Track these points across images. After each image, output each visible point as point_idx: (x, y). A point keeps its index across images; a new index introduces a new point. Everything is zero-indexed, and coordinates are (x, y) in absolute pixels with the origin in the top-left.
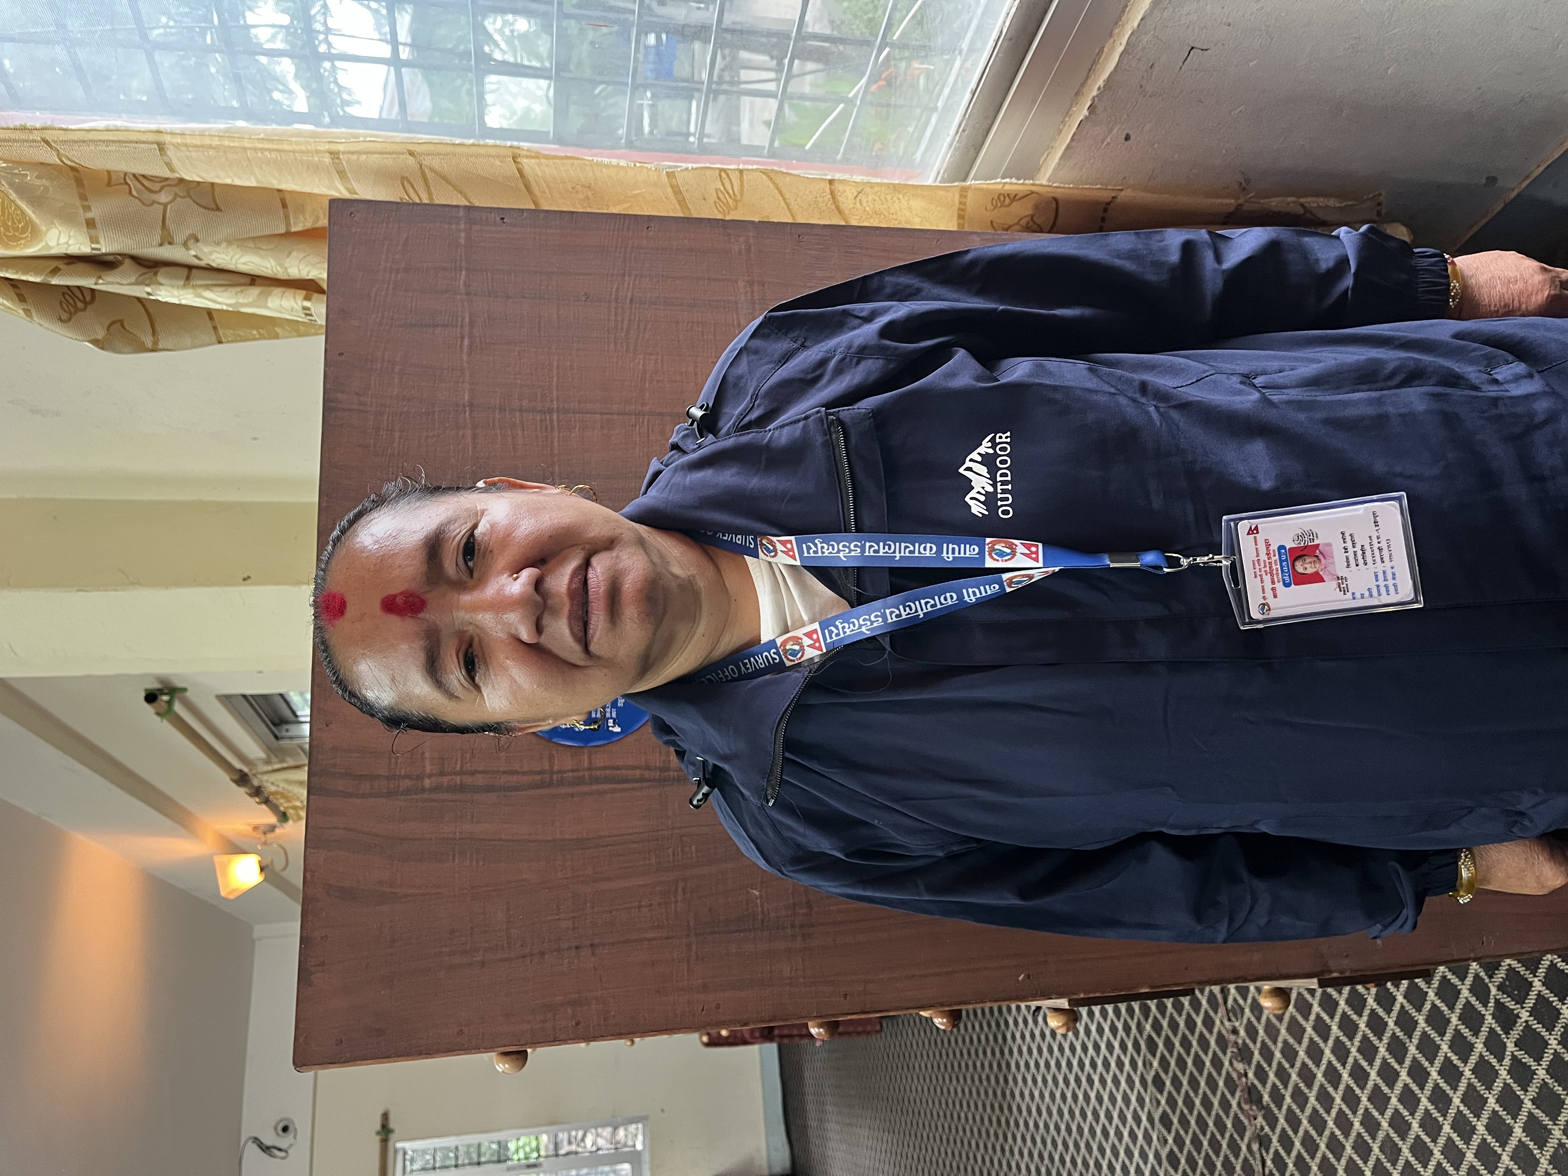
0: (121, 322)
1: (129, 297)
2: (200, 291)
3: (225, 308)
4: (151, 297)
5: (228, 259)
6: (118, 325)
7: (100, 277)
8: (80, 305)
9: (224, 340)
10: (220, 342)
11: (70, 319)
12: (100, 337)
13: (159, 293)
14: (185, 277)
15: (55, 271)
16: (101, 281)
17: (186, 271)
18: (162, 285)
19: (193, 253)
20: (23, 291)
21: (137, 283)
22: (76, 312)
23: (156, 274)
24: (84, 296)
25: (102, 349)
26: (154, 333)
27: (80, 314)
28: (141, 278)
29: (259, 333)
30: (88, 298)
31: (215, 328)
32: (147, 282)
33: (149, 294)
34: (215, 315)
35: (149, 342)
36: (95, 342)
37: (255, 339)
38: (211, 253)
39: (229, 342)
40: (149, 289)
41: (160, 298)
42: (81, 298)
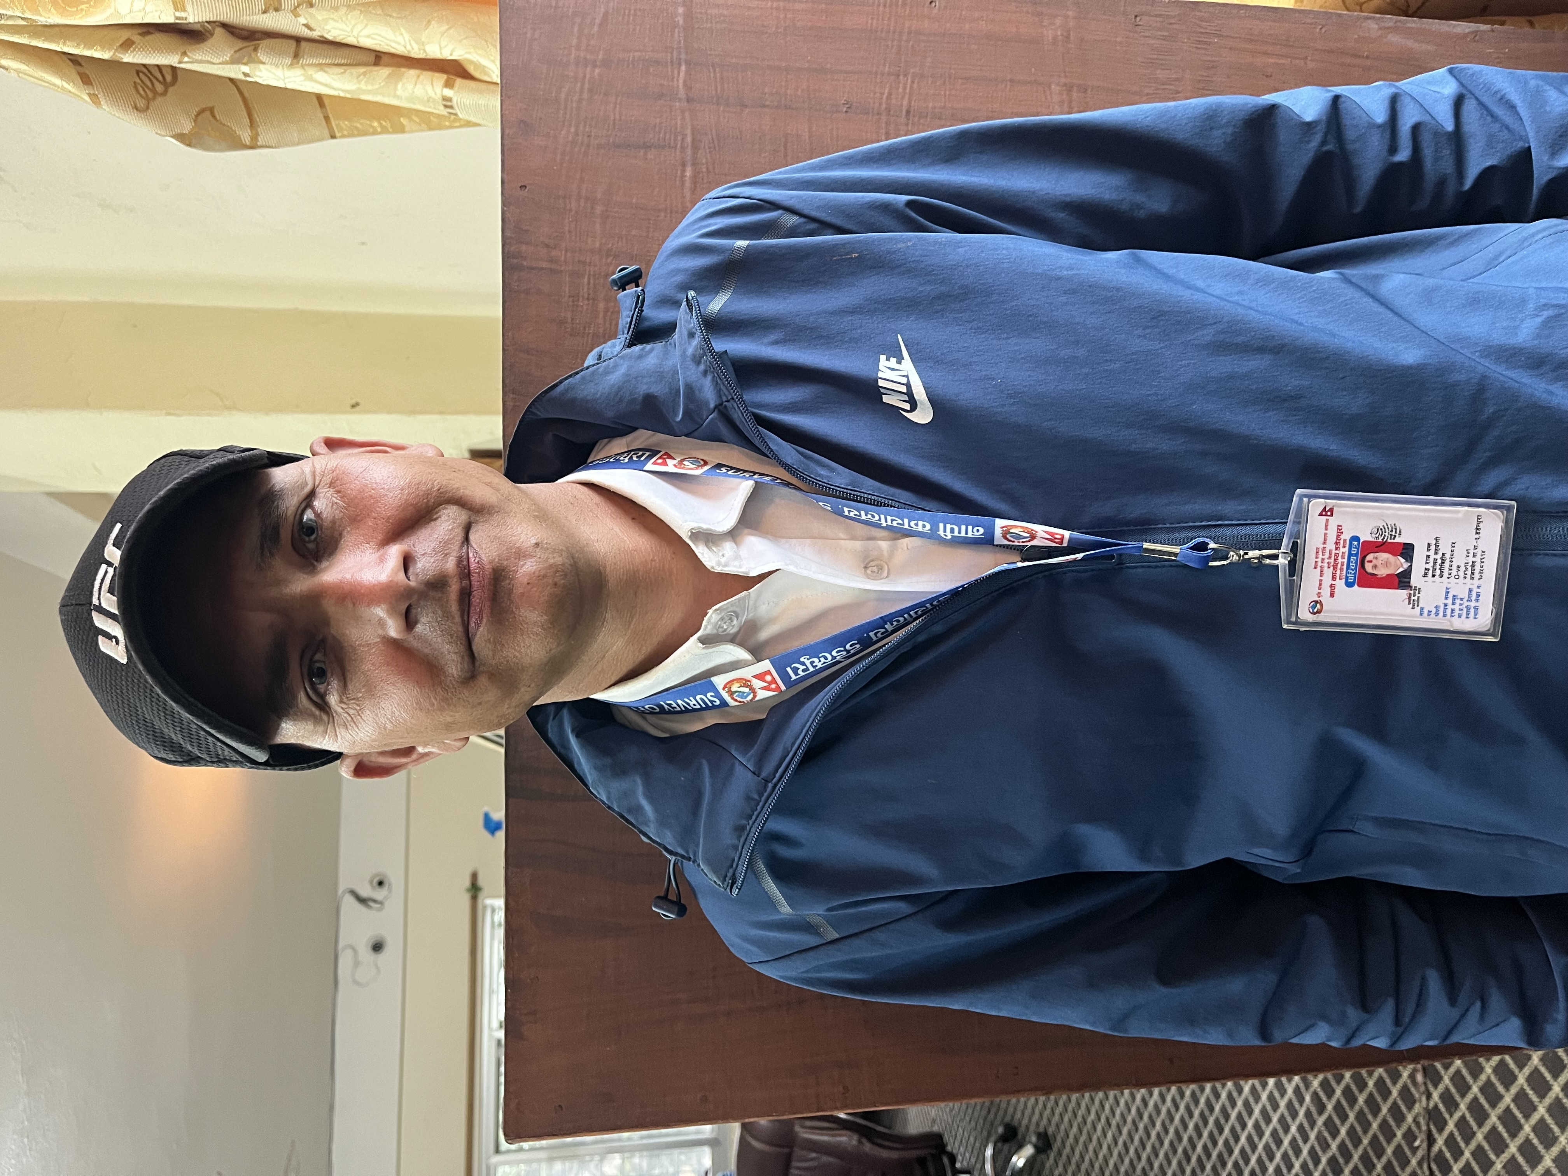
0: (211, 110)
1: (220, 77)
2: (311, 71)
3: (342, 94)
4: (249, 79)
5: (349, 29)
6: (208, 113)
7: (184, 54)
8: (159, 88)
9: (338, 134)
10: (333, 137)
11: (148, 108)
12: (186, 131)
13: (258, 73)
14: (292, 55)
15: (127, 45)
16: (186, 59)
17: (293, 43)
18: (264, 63)
19: (302, 20)
20: (87, 69)
21: (234, 61)
22: (154, 98)
23: (256, 49)
24: (163, 76)
25: (189, 145)
26: (252, 125)
27: (160, 99)
28: (237, 55)
29: (381, 125)
30: (169, 78)
31: (327, 118)
32: (245, 60)
33: (246, 75)
34: (326, 102)
35: (245, 136)
36: (181, 137)
37: (375, 133)
38: (326, 21)
39: (343, 136)
40: (245, 69)
41: (260, 81)
42: (160, 78)
